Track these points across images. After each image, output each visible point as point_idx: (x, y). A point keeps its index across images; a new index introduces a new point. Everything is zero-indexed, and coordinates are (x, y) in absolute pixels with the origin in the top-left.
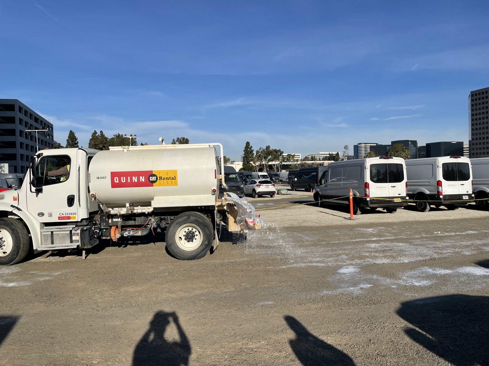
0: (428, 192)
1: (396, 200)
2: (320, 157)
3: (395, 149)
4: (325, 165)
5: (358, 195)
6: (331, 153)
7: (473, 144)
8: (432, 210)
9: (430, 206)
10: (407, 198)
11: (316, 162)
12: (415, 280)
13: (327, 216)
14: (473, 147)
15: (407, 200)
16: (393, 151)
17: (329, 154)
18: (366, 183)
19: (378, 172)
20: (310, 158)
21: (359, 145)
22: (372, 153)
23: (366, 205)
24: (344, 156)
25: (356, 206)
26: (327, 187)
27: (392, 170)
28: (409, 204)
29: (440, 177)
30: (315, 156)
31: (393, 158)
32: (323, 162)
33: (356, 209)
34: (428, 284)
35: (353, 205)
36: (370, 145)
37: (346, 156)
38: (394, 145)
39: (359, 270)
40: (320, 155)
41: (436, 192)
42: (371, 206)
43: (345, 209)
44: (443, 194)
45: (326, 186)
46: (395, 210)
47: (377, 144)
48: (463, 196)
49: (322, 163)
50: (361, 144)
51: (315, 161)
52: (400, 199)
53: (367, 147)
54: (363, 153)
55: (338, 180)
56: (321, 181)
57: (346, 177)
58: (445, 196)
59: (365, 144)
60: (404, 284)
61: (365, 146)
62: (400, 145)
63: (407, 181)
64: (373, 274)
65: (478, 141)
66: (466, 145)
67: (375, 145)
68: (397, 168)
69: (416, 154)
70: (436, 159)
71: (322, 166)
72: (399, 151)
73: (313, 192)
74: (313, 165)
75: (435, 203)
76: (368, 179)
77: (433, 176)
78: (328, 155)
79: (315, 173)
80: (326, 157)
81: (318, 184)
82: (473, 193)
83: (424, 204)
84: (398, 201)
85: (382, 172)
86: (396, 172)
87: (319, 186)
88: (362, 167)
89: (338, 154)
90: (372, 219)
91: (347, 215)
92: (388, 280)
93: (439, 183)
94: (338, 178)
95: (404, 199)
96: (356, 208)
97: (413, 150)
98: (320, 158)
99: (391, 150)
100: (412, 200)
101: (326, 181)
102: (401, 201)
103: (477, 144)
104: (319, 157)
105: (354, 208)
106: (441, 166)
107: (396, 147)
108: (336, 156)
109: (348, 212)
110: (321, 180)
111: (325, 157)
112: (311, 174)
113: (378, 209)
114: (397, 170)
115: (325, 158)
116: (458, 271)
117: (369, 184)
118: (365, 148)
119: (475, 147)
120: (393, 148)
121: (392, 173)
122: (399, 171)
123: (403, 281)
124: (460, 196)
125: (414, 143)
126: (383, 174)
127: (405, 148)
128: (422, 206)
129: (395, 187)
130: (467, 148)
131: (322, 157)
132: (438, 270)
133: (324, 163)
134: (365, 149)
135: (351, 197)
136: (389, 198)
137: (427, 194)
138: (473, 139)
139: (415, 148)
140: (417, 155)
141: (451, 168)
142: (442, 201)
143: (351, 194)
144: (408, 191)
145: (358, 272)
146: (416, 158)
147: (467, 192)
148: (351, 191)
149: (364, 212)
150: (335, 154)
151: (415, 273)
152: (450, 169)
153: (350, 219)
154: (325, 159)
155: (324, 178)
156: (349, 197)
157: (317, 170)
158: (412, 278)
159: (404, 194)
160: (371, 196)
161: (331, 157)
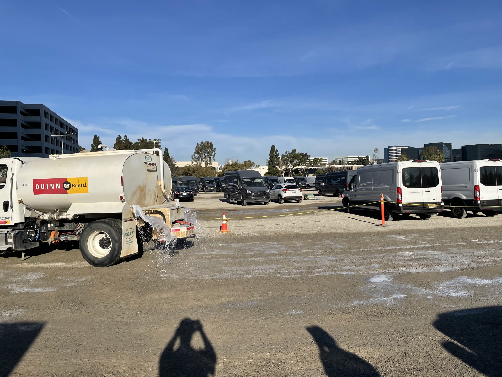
0: (464, 198)
1: (430, 206)
2: (349, 161)
3: (428, 152)
4: (354, 170)
5: (390, 200)
6: (360, 156)
8: (469, 216)
9: (467, 212)
10: (443, 204)
11: (345, 166)
12: (452, 291)
13: (357, 222)
15: (442, 205)
16: (427, 154)
18: (398, 187)
19: (411, 177)
20: (338, 162)
21: (389, 148)
22: (404, 157)
23: (398, 211)
24: (374, 160)
25: (387, 212)
26: (357, 192)
27: (426, 174)
28: (444, 210)
29: (478, 182)
30: (343, 159)
31: (427, 161)
34: (466, 295)
35: (385, 211)
36: (401, 148)
37: (376, 160)
38: (427, 148)
39: (392, 279)
40: (349, 159)
41: (473, 197)
42: (404, 212)
43: (376, 215)
44: (481, 199)
45: (356, 191)
46: (429, 216)
47: (409, 147)
49: (351, 167)
50: (392, 147)
51: (343, 164)
52: (434, 204)
53: (398, 150)
54: (394, 156)
55: (368, 185)
56: (350, 185)
57: (377, 182)
58: (483, 202)
59: (396, 146)
60: (440, 294)
61: (396, 149)
62: (434, 148)
63: (442, 186)
64: (407, 284)
67: (407, 148)
68: (431, 171)
69: (451, 157)
70: (473, 163)
71: (351, 170)
72: (433, 155)
73: (341, 197)
74: (341, 169)
75: (472, 209)
76: (400, 184)
77: (470, 180)
78: (357, 159)
79: (344, 178)
80: (355, 160)
81: (347, 189)
83: (460, 210)
84: (432, 207)
85: (415, 176)
86: (430, 176)
87: (348, 190)
88: (394, 171)
89: (367, 157)
90: (405, 225)
91: (379, 222)
92: (423, 290)
93: (477, 188)
94: (368, 183)
95: (438, 205)
96: (387, 214)
97: (447, 153)
98: (348, 162)
99: (424, 153)
100: (447, 206)
101: (356, 186)
102: (435, 207)
104: (347, 161)
105: (385, 214)
106: (478, 170)
107: (429, 150)
108: (365, 160)
109: (380, 218)
111: (353, 161)
112: (340, 178)
113: (411, 215)
114: (432, 174)
116: (498, 281)
117: (401, 189)
118: (396, 151)
120: (426, 151)
121: (425, 177)
122: (433, 175)
123: (439, 291)
124: (498, 202)
125: (449, 145)
126: (416, 178)
127: (439, 151)
128: (458, 212)
129: (429, 192)
131: (351, 161)
132: (477, 280)
133: (353, 166)
134: (396, 152)
135: (382, 203)
136: (423, 203)
137: (463, 200)
139: (450, 151)
140: (452, 159)
141: (490, 172)
142: (480, 207)
143: (382, 199)
144: (443, 197)
145: (391, 282)
146: (451, 162)
148: (382, 196)
149: (396, 218)
150: (364, 158)
151: (452, 283)
152: (488, 173)
153: (381, 225)
154: (354, 162)
155: (353, 182)
156: (380, 203)
157: (346, 174)
158: (449, 288)
159: (439, 200)
160: (404, 201)
161: (360, 161)
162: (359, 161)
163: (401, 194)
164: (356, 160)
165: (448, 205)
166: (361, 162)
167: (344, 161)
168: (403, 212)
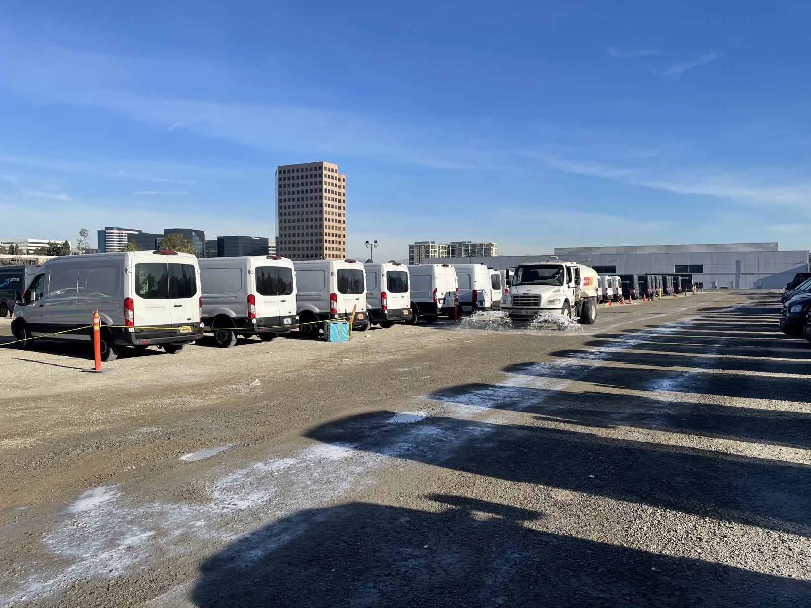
0: (233, 314)
1: (182, 330)
2: (30, 248)
3: (170, 242)
4: (39, 264)
5: (111, 322)
6: (52, 241)
7: (281, 242)
8: (239, 342)
9: (236, 337)
10: (202, 325)
11: (21, 256)
12: (237, 496)
13: (43, 368)
14: (281, 246)
15: (201, 328)
16: (168, 245)
17: (48, 244)
18: (128, 299)
19: (150, 279)
20: (7, 249)
21: (107, 231)
22: (133, 246)
23: (128, 341)
24: (79, 249)
25: (106, 343)
26: (43, 308)
27: (176, 275)
28: (204, 335)
29: (253, 290)
30: (18, 245)
31: (177, 254)
32: (35, 258)
33: (107, 349)
35: (101, 343)
36: (128, 232)
37: (83, 249)
38: (169, 236)
39: (119, 494)
40: (30, 245)
41: (246, 313)
42: (138, 342)
43: (83, 350)
45: (41, 305)
46: (180, 347)
47: (140, 231)
48: (285, 319)
49: (33, 260)
50: (111, 229)
51: (17, 254)
52: (189, 327)
53: (122, 236)
54: (115, 245)
55: (68, 293)
56: (28, 295)
57: (85, 288)
58: (260, 320)
59: (118, 229)
60: (218, 511)
61: (118, 233)
62: (179, 236)
63: (201, 296)
64: (152, 500)
65: (287, 239)
66: (272, 243)
67: (138, 233)
68: (184, 272)
69: (203, 252)
70: (246, 260)
71: (35, 264)
72: (177, 246)
73: (11, 316)
74: (13, 262)
75: (244, 332)
76: (131, 292)
78: (47, 246)
79: (18, 279)
80: (43, 248)
81: (22, 302)
82: (298, 314)
83: (227, 334)
84: (186, 331)
85: (157, 279)
86: (181, 279)
87: (24, 305)
88: (119, 268)
89: (66, 244)
90: (139, 367)
91: (89, 364)
92: (185, 508)
93: (251, 299)
94: (67, 289)
95: (196, 327)
96: (106, 347)
97: (199, 245)
98: (28, 250)
99: (164, 244)
100: (208, 329)
101: (41, 295)
102: (191, 331)
103: (285, 242)
104: (26, 248)
105: (102, 349)
107: (171, 239)
108: (62, 248)
109: (90, 356)
110: (31, 293)
111: (39, 248)
112: (8, 280)
113: (149, 347)
114: (185, 276)
115: (40, 250)
116: (304, 457)
117: (133, 302)
118: (118, 236)
119: (283, 246)
120: (168, 239)
121: (174, 281)
122: (187, 278)
123: (216, 504)
124: (279, 320)
125: (201, 234)
126: (159, 283)
127: (187, 242)
128: (224, 337)
129: (181, 306)
130: (273, 247)
131: (35, 248)
132: (273, 462)
133: (37, 259)
134: (118, 238)
135: (97, 328)
136: (171, 326)
137: (232, 317)
138: (281, 235)
139: (201, 242)
140: (205, 254)
141: (268, 275)
142: (256, 328)
143: (97, 321)
144: (203, 313)
145: (117, 502)
147: (290, 312)
148: (97, 315)
149: (124, 353)
150: (61, 245)
151: (234, 477)
152: (266, 276)
153: (94, 371)
154: (40, 252)
155: (36, 288)
156: (92, 328)
157: (21, 273)
158: (231, 492)
159: (196, 319)
160: (137, 324)
161: (53, 249)
162: (51, 250)
163: (133, 310)
164: (45, 247)
165: (209, 327)
166: (54, 251)
167: (20, 248)
168: (136, 344)
